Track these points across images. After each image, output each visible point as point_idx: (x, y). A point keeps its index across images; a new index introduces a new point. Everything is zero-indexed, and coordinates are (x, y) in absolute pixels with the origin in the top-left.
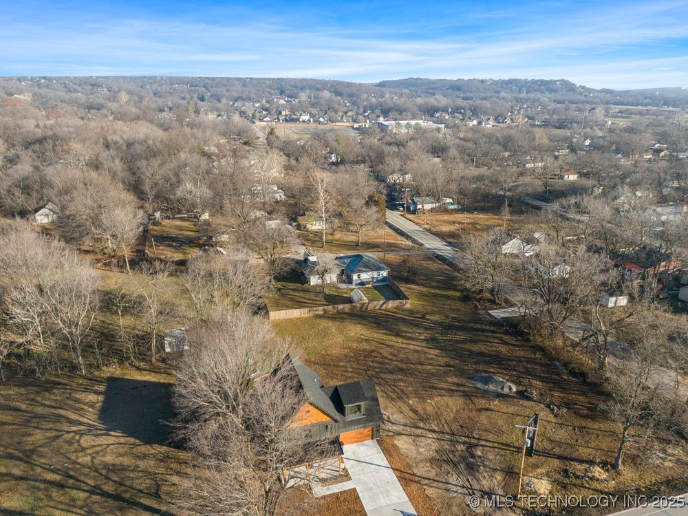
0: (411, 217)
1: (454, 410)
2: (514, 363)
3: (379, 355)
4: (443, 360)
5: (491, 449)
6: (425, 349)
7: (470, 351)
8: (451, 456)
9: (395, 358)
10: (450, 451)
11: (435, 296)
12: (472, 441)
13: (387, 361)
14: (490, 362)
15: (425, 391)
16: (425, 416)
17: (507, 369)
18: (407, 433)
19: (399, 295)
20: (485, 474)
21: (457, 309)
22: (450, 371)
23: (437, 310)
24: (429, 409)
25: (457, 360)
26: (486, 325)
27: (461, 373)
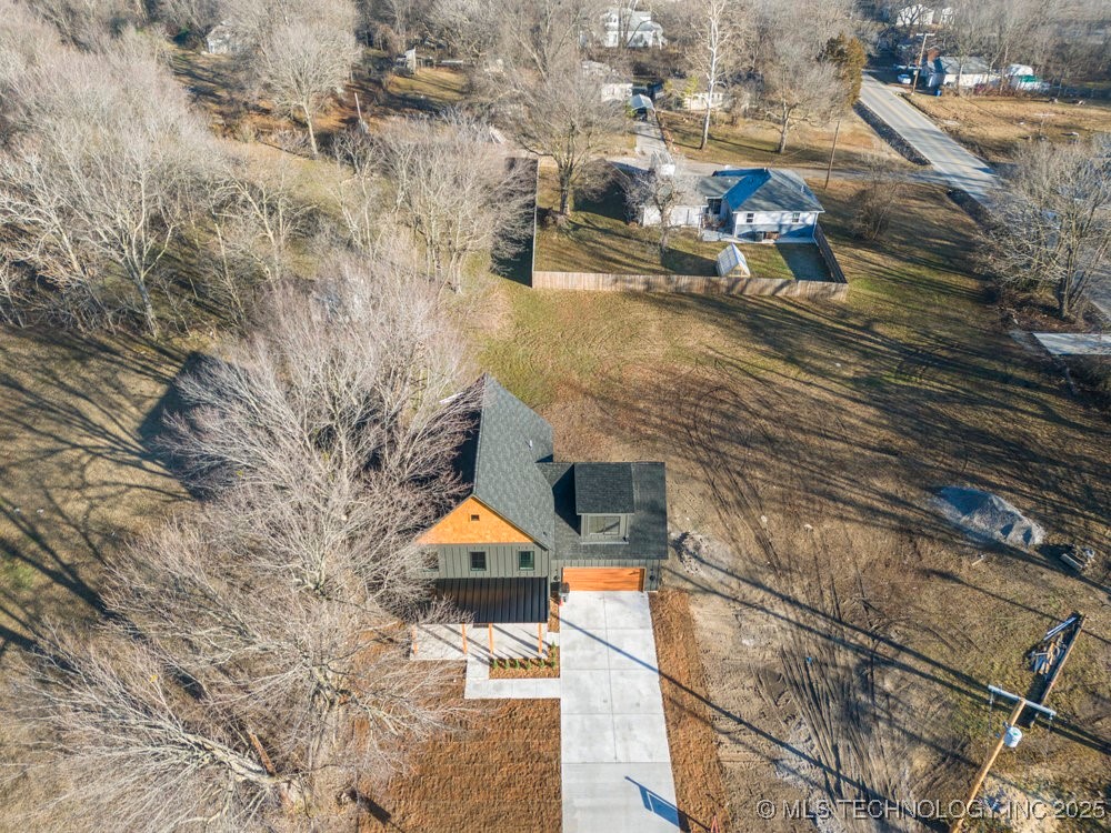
0: (923, 100)
1: (864, 559)
2: (1060, 470)
3: (731, 399)
4: (876, 435)
5: (924, 682)
6: (846, 404)
7: (954, 423)
8: (814, 674)
9: (765, 411)
10: (816, 661)
11: (915, 283)
12: (882, 648)
13: (745, 414)
14: (998, 457)
15: (808, 499)
16: (784, 561)
17: (1037, 483)
18: (727, 592)
19: (827, 271)
20: (886, 744)
21: (957, 320)
22: (887, 462)
23: (906, 314)
24: (802, 545)
25: (913, 438)
26: (1017, 365)
27: (911, 471)
